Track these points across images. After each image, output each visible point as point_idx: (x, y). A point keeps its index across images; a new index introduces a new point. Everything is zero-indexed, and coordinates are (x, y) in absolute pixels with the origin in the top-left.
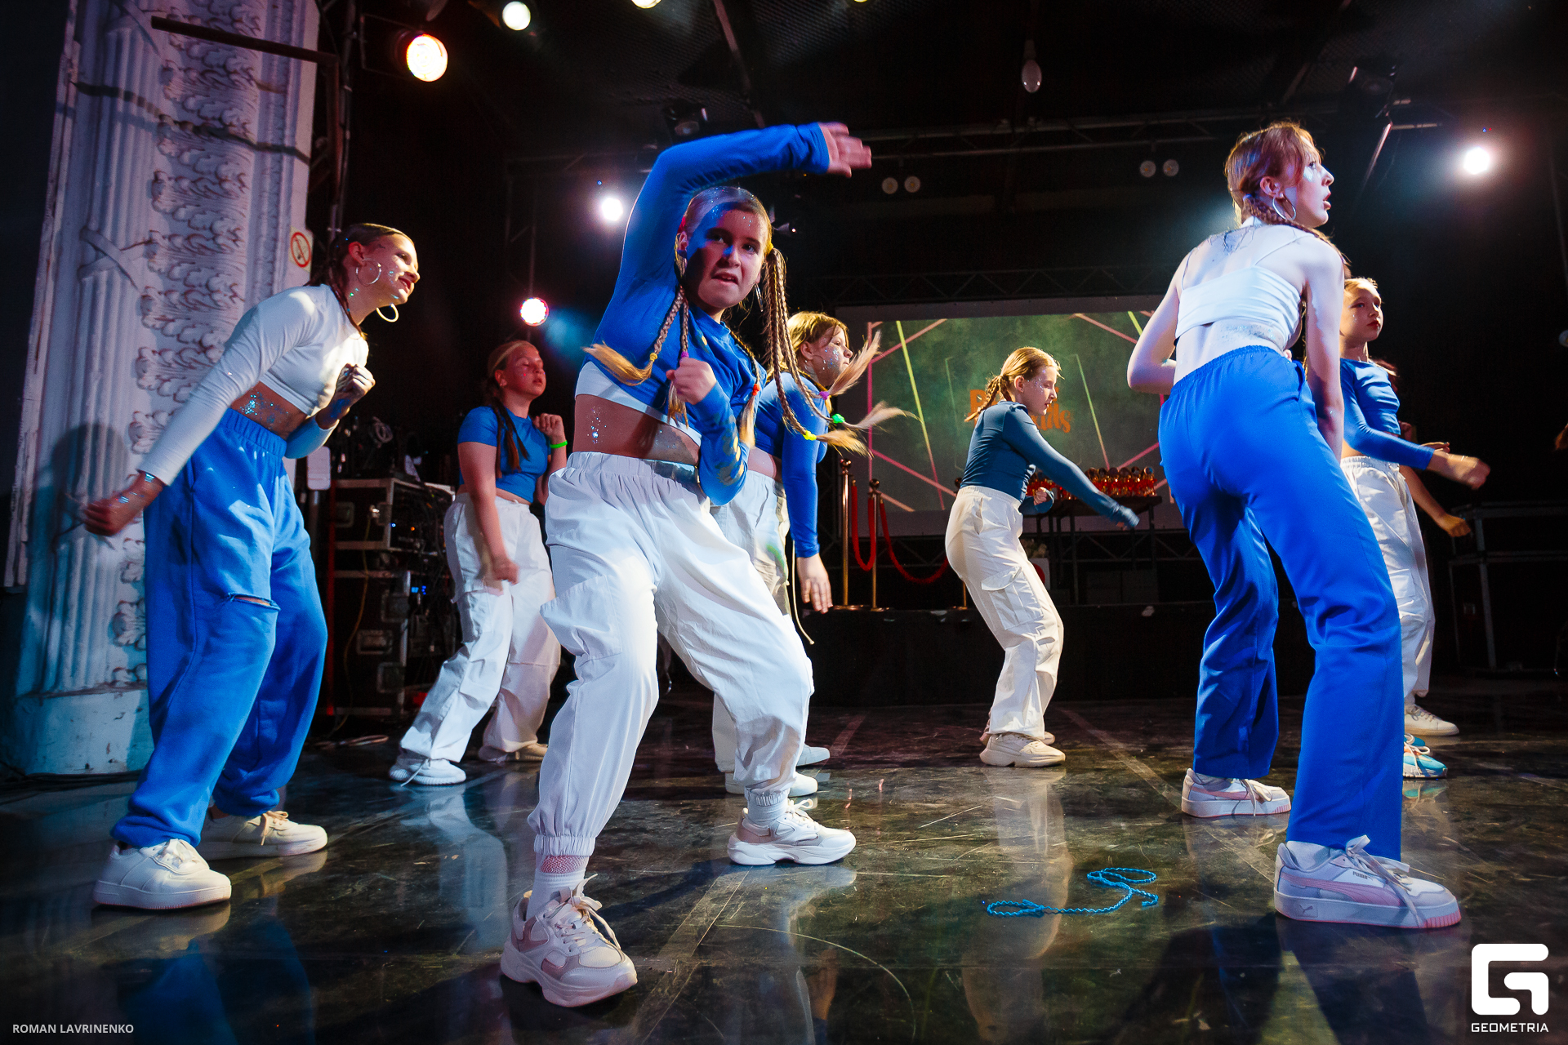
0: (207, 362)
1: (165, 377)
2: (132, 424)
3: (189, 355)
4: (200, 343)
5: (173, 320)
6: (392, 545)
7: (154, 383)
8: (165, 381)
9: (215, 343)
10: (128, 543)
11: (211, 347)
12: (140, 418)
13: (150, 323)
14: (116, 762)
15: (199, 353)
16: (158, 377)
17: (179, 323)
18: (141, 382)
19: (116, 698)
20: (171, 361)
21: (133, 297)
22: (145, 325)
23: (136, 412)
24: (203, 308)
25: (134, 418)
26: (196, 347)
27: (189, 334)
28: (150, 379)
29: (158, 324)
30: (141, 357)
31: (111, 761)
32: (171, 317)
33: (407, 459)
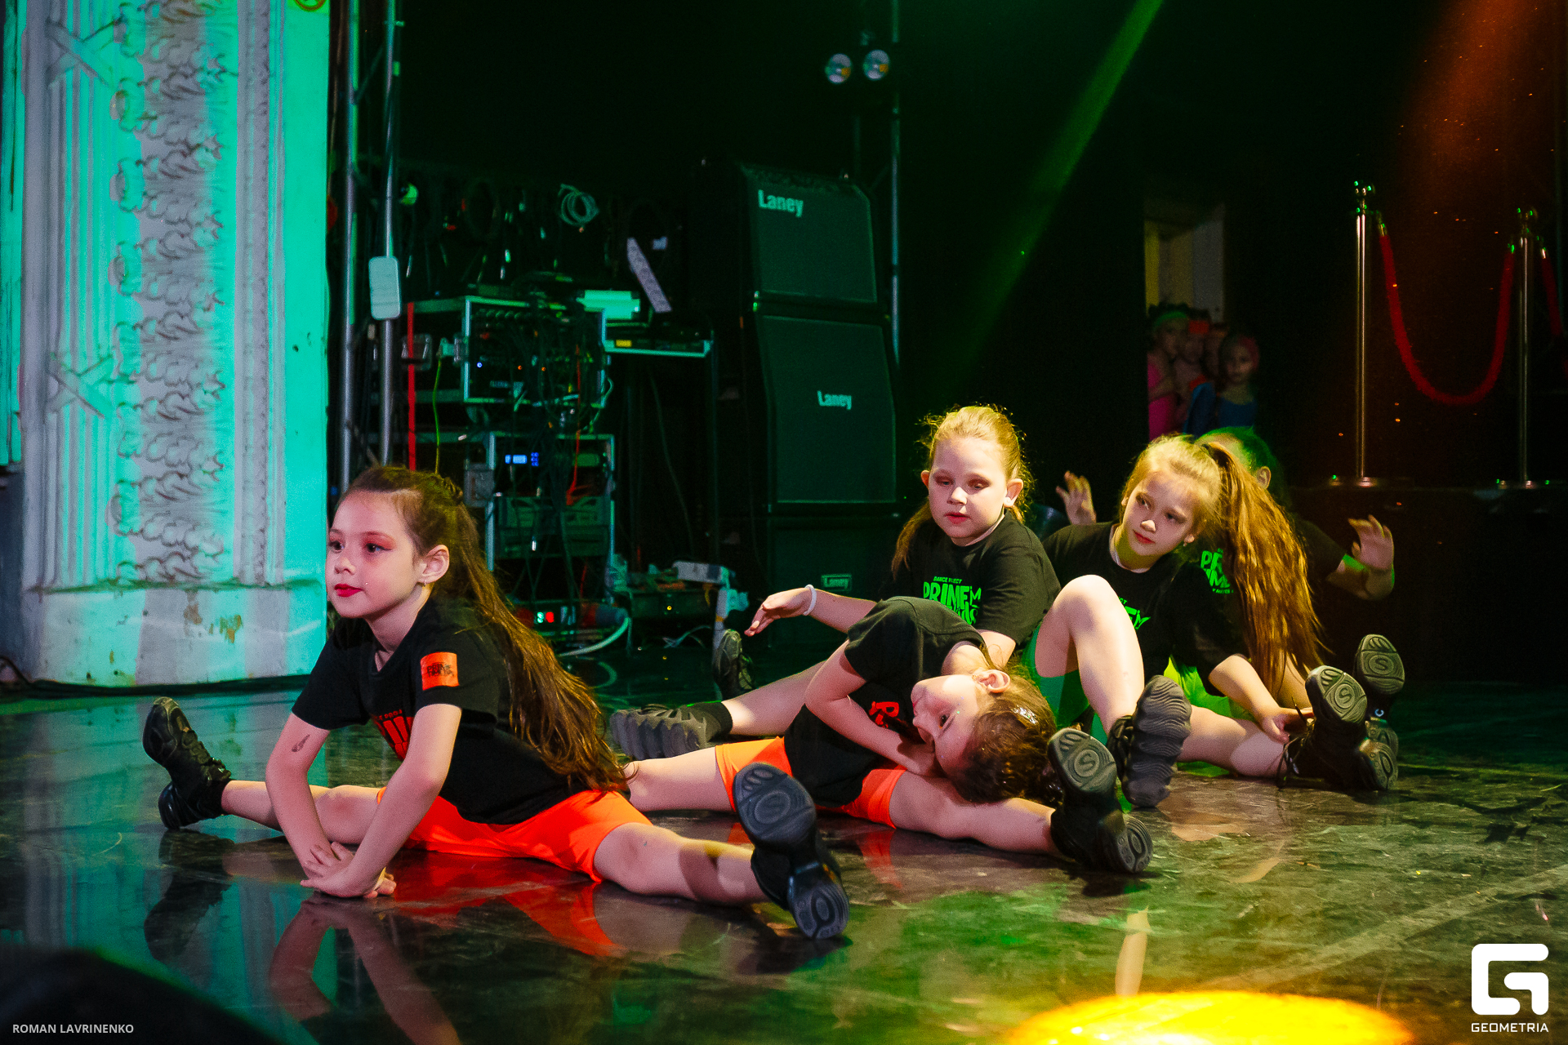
0: (193, 167)
1: (152, 193)
2: (116, 260)
3: (177, 159)
4: (186, 143)
5: (155, 118)
6: (472, 395)
7: (141, 202)
8: (153, 198)
9: (200, 140)
10: (126, 408)
11: (198, 146)
12: (127, 252)
13: (130, 127)
14: (122, 674)
15: (185, 155)
16: (145, 194)
17: (162, 119)
18: (123, 204)
19: (115, 598)
20: (156, 171)
21: (106, 96)
22: (125, 129)
23: (121, 244)
24: (185, 95)
25: (118, 251)
26: (183, 148)
27: (174, 132)
28: (134, 198)
29: (141, 125)
30: (121, 171)
31: (116, 673)
32: (153, 113)
33: (632, 244)
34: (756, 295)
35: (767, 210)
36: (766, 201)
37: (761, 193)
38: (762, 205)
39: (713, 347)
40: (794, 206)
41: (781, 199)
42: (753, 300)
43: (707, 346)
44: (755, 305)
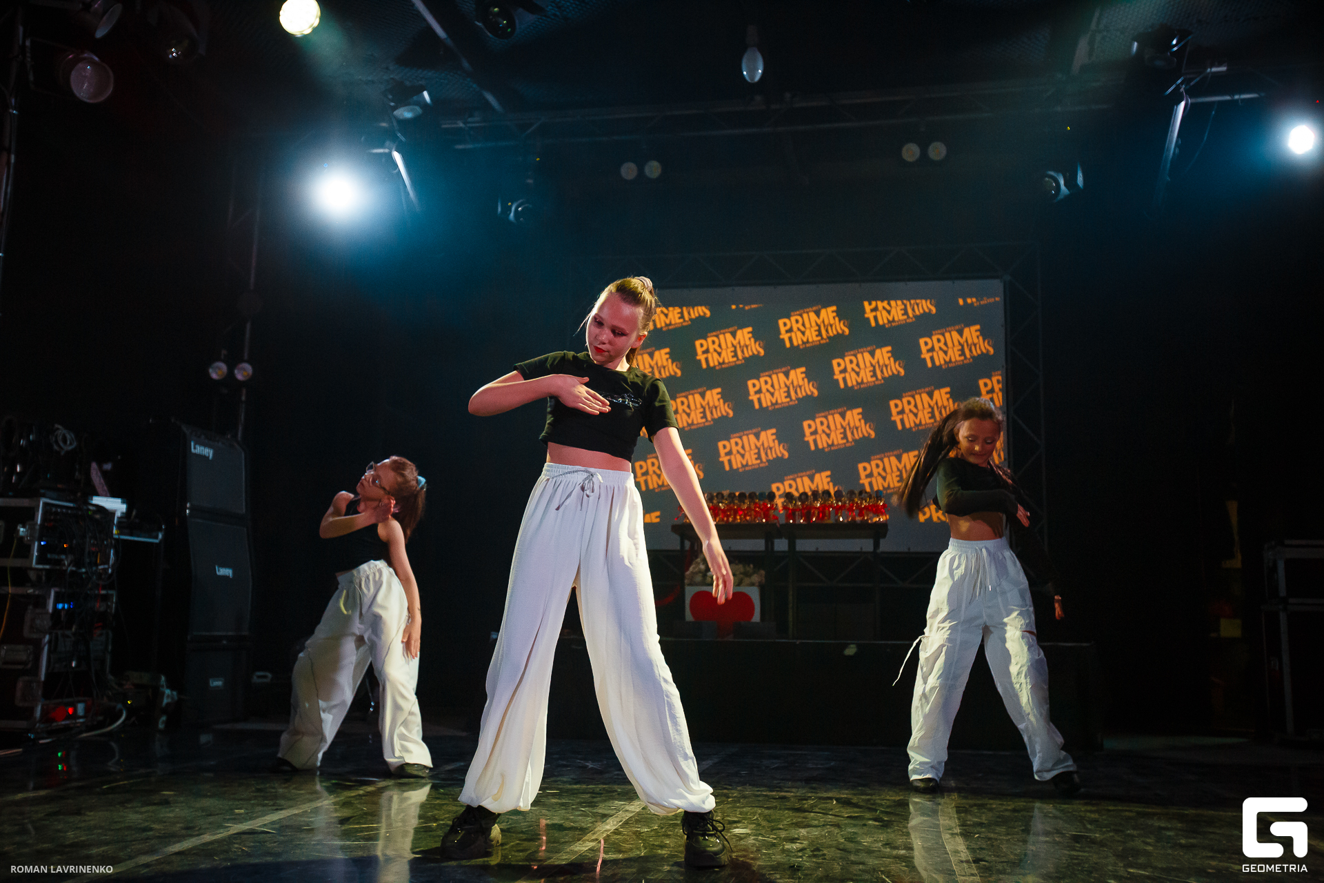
33: (94, 465)
34: (188, 505)
35: (195, 454)
36: (195, 448)
37: (192, 444)
38: (193, 450)
39: (163, 536)
40: (208, 452)
41: (202, 448)
42: (186, 508)
43: (160, 536)
44: (188, 511)
